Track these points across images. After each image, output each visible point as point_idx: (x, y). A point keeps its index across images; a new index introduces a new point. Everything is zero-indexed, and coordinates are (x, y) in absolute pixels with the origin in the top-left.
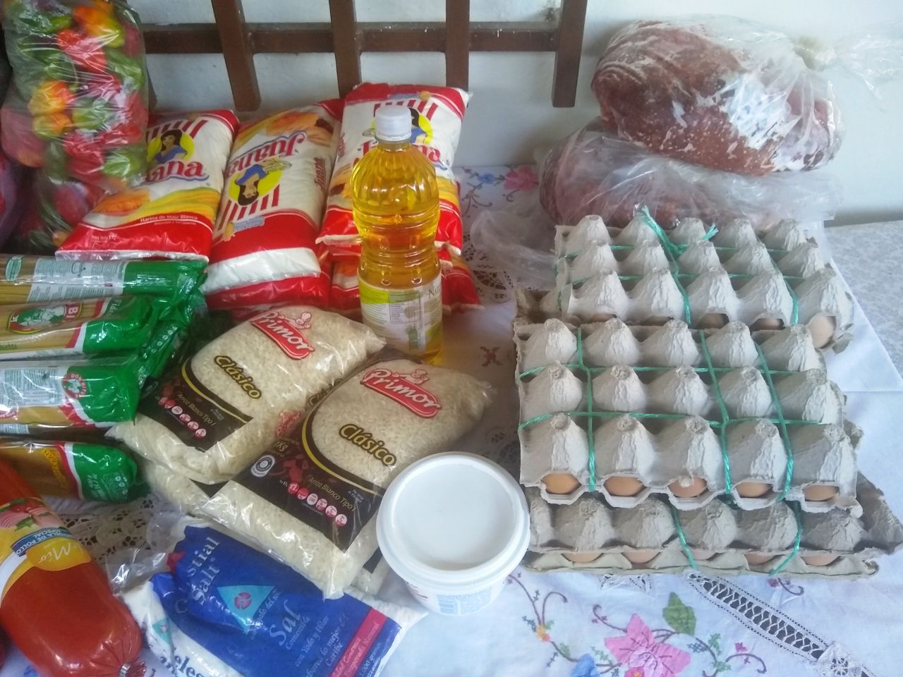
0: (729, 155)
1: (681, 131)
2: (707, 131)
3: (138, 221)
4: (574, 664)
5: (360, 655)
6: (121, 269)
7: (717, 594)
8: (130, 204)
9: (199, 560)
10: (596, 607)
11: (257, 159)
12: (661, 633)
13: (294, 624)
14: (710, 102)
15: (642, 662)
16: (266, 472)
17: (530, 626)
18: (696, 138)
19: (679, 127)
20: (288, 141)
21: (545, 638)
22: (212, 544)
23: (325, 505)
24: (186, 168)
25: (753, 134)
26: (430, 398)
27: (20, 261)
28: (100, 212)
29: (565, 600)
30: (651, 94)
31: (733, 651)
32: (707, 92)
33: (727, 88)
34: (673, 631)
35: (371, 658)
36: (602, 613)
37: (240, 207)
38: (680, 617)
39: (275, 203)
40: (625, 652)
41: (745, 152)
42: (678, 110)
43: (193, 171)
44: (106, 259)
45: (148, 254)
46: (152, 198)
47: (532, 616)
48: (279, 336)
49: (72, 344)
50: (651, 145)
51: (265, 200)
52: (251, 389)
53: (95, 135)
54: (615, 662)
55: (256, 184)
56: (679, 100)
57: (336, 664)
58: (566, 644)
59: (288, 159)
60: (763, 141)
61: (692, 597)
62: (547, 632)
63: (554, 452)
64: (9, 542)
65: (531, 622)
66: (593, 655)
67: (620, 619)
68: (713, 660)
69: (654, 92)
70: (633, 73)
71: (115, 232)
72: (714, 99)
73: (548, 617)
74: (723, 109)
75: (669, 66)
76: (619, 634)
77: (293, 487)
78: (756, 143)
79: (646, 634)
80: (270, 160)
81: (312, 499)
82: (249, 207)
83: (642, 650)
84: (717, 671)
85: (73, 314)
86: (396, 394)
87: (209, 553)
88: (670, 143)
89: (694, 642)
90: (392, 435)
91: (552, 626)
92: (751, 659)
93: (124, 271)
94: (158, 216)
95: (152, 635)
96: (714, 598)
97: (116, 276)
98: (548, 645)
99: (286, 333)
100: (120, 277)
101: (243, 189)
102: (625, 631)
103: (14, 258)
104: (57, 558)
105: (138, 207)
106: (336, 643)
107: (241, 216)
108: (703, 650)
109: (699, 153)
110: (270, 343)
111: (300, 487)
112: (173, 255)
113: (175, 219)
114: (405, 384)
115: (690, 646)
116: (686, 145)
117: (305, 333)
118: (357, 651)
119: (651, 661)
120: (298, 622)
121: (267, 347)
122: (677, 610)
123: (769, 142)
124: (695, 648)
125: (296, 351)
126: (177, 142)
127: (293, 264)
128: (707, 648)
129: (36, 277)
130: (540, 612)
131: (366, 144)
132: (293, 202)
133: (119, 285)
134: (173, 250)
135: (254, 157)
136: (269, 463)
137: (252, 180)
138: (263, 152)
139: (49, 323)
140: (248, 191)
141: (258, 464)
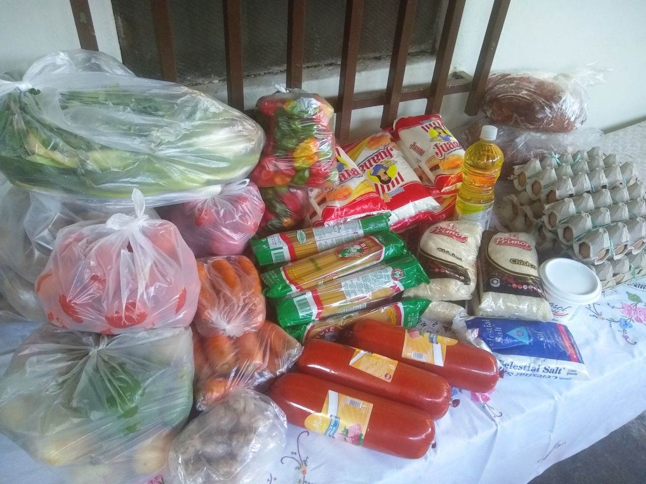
0: (565, 126)
1: (550, 119)
2: (559, 117)
3: (355, 200)
4: (619, 323)
5: (567, 338)
6: (359, 225)
7: (640, 287)
8: (346, 193)
9: (488, 328)
10: (608, 304)
11: (375, 162)
12: (634, 305)
14: (558, 106)
15: (636, 315)
16: (499, 284)
17: (594, 317)
18: (555, 121)
19: (549, 117)
21: (603, 319)
22: (487, 321)
25: (572, 116)
26: (525, 243)
27: (303, 233)
28: (334, 200)
29: (599, 305)
30: (537, 106)
34: (636, 303)
36: (612, 305)
37: (385, 186)
38: (635, 298)
39: (402, 180)
40: (629, 313)
41: (569, 123)
42: (548, 110)
43: (356, 173)
44: (345, 222)
46: (353, 189)
48: (452, 235)
49: (378, 259)
50: (538, 127)
51: (396, 179)
54: (630, 317)
58: (611, 318)
59: (392, 159)
60: (574, 118)
61: (633, 291)
62: (602, 316)
65: (593, 316)
66: (622, 318)
67: (619, 305)
70: (524, 98)
71: (346, 208)
72: (559, 104)
73: (599, 312)
74: (563, 108)
75: (534, 92)
76: (622, 310)
78: (572, 119)
79: (630, 306)
80: (384, 161)
83: (633, 312)
85: (365, 247)
86: (514, 244)
87: (490, 324)
91: (602, 314)
93: (361, 225)
94: (361, 196)
96: (640, 289)
97: (358, 228)
98: (605, 320)
99: (453, 233)
100: (360, 228)
101: (379, 177)
102: (623, 308)
103: (299, 232)
105: (350, 193)
106: (558, 337)
107: (389, 189)
110: (451, 238)
111: (517, 284)
112: (375, 213)
113: (368, 196)
114: (514, 240)
115: (644, 306)
117: (457, 231)
118: (565, 338)
119: (638, 314)
121: (450, 240)
122: (632, 296)
123: (576, 118)
127: (427, 205)
129: (317, 238)
130: (595, 311)
131: (436, 145)
132: (411, 177)
133: (361, 232)
134: (374, 210)
135: (372, 161)
136: (497, 281)
137: (381, 172)
138: (376, 158)
139: (359, 253)
140: (383, 178)
141: (492, 283)
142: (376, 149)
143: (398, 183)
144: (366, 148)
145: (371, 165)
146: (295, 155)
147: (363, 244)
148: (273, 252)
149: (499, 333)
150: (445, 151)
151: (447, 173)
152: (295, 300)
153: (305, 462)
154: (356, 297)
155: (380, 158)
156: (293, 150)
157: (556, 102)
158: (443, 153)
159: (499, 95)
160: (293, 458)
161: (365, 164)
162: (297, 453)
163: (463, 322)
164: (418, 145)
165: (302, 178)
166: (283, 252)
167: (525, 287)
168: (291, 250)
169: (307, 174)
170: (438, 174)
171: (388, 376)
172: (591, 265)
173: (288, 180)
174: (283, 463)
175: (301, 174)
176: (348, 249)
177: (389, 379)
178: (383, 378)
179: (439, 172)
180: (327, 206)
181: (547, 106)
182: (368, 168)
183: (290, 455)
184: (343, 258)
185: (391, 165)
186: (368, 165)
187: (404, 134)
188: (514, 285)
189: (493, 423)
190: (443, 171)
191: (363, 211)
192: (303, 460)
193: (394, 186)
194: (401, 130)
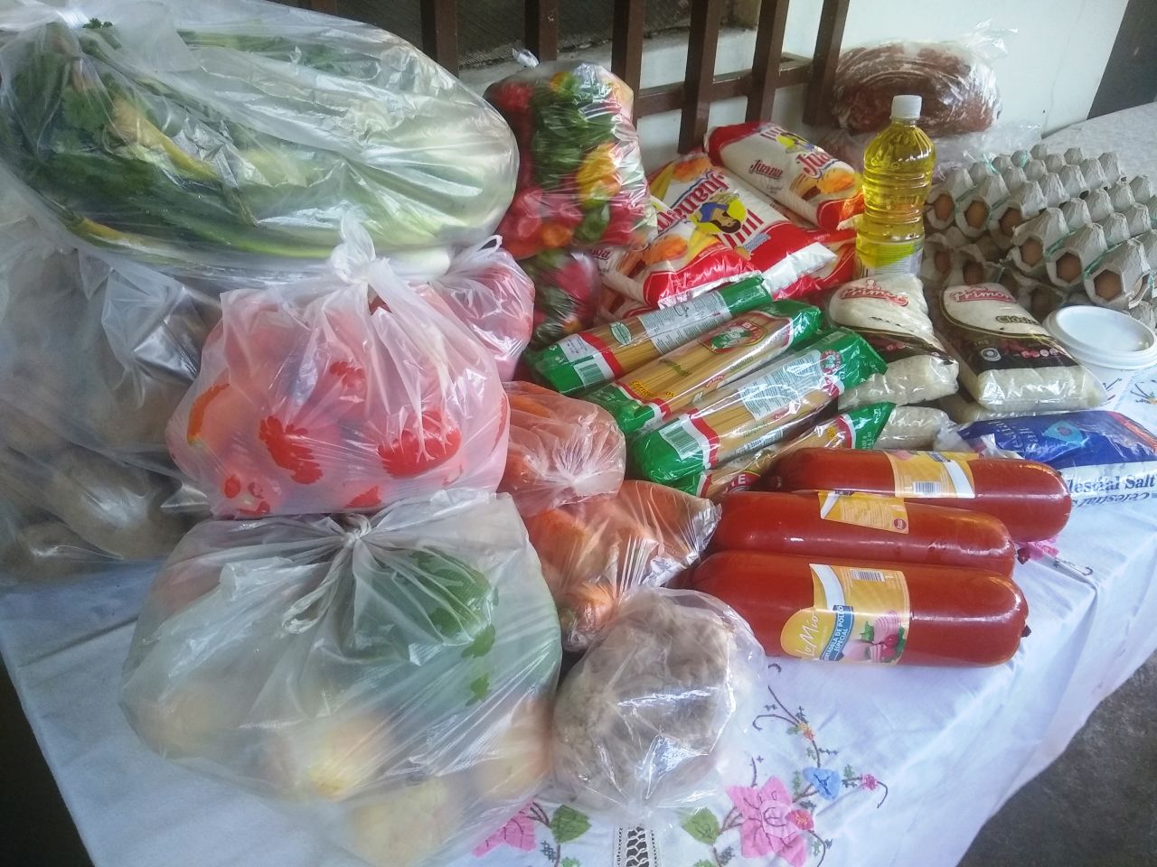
0: (981, 116)
3: (698, 257)
6: (719, 297)
8: (678, 248)
11: (699, 199)
16: (998, 355)
18: (968, 107)
20: (711, 180)
25: (990, 98)
27: (622, 326)
28: (661, 260)
39: (761, 222)
46: (688, 239)
48: (878, 296)
51: (748, 221)
56: (952, 83)
59: (730, 191)
80: (716, 197)
82: (741, 231)
85: (752, 327)
87: (1006, 426)
88: (954, 115)
93: (722, 298)
94: (705, 249)
97: (719, 304)
100: (722, 304)
101: (715, 223)
103: (614, 325)
105: (685, 247)
109: (967, 118)
111: (1029, 352)
113: (716, 249)
114: (982, 292)
117: (885, 289)
129: (650, 331)
130: (1140, 393)
131: (799, 157)
132: (771, 217)
133: (725, 311)
134: (733, 274)
135: (693, 200)
136: (993, 351)
137: (717, 214)
138: (698, 194)
139: (745, 339)
140: (725, 223)
141: (986, 356)
142: (692, 179)
143: (755, 227)
144: (672, 180)
145: (694, 207)
146: (581, 178)
147: (746, 324)
148: (575, 367)
149: (1029, 437)
150: (819, 166)
151: (835, 197)
152: (664, 432)
153: (800, 716)
154: (769, 413)
155: (705, 192)
156: (575, 169)
157: (965, 75)
158: (817, 168)
159: (862, 78)
160: (774, 715)
161: (681, 205)
162: (777, 705)
163: (955, 434)
164: (767, 162)
165: (595, 227)
166: (596, 365)
167: (1044, 353)
168: (609, 358)
169: (606, 213)
170: (821, 201)
171: (901, 523)
172: (1123, 308)
173: (570, 233)
174: (759, 729)
175: (594, 216)
176: (723, 336)
177: (904, 527)
178: (892, 528)
179: (821, 198)
180: (652, 273)
181: (952, 81)
182: (690, 212)
183: (765, 712)
184: (722, 351)
185: (731, 201)
186: (689, 207)
187: (730, 151)
188: (1025, 354)
189: (1086, 585)
190: (827, 195)
191: (716, 276)
192: (794, 714)
193: (749, 233)
194: (723, 147)
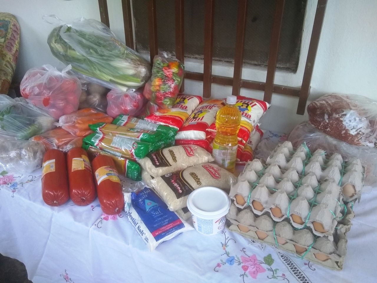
0: (342, 135)
1: (326, 123)
2: (335, 125)
3: (166, 116)
4: (229, 257)
5: (171, 227)
7: (284, 259)
9: (144, 193)
10: (244, 248)
11: (202, 109)
12: (260, 262)
13: (158, 213)
14: (337, 116)
15: (249, 265)
16: (168, 176)
17: (222, 245)
18: (331, 127)
19: (326, 122)
20: (212, 106)
21: (224, 249)
22: (149, 191)
23: (178, 186)
24: (183, 107)
25: (352, 129)
26: (218, 174)
27: (136, 119)
29: (236, 242)
30: (319, 111)
31: (281, 275)
32: (337, 113)
33: (344, 113)
34: (264, 263)
35: (173, 229)
36: (244, 250)
37: (192, 119)
38: (269, 260)
39: (201, 120)
40: (246, 261)
41: (348, 135)
42: (326, 117)
43: (185, 108)
44: (155, 123)
45: (165, 124)
47: (224, 243)
48: (187, 150)
49: (138, 137)
50: (316, 126)
51: (199, 118)
52: (174, 159)
53: (164, 93)
54: (241, 261)
55: (199, 115)
56: (327, 114)
57: (164, 226)
58: (229, 252)
59: (210, 110)
60: (356, 133)
61: (275, 257)
62: (226, 248)
63: (239, 188)
64: (106, 173)
66: (235, 257)
67: (250, 254)
68: (273, 275)
69: (320, 110)
70: (316, 104)
71: (159, 117)
72: (339, 116)
73: (228, 244)
74: (341, 119)
75: (329, 105)
76: (247, 257)
77: (173, 181)
78: (353, 132)
79: (255, 260)
80: (205, 110)
81: (176, 185)
82: (195, 119)
83: (252, 263)
84: (272, 278)
85: (141, 131)
86: (209, 170)
87: (147, 192)
88: (322, 127)
89: (269, 268)
90: (203, 179)
91: (228, 247)
92: (285, 279)
93: (157, 126)
94: (171, 115)
95: (126, 206)
96: (282, 260)
97: (155, 127)
99: (189, 150)
101: (195, 115)
102: (249, 257)
104: (114, 179)
106: (166, 222)
107: (192, 121)
108: (271, 271)
109: (332, 132)
111: (175, 181)
113: (175, 117)
114: (213, 169)
115: (267, 268)
116: (327, 128)
117: (194, 151)
118: (170, 226)
119: (252, 266)
120: (160, 213)
121: (183, 151)
122: (269, 259)
123: (358, 134)
124: (269, 270)
125: (189, 154)
126: (183, 100)
127: (199, 135)
128: (273, 271)
129: (138, 123)
130: (226, 242)
132: (207, 120)
133: (155, 129)
134: (172, 125)
136: (170, 175)
139: (136, 132)
141: (168, 174)
146: (152, 84)
148: (120, 121)
152: (97, 135)
156: (152, 81)
166: (123, 123)
168: (126, 123)
169: (154, 95)
171: (74, 170)
